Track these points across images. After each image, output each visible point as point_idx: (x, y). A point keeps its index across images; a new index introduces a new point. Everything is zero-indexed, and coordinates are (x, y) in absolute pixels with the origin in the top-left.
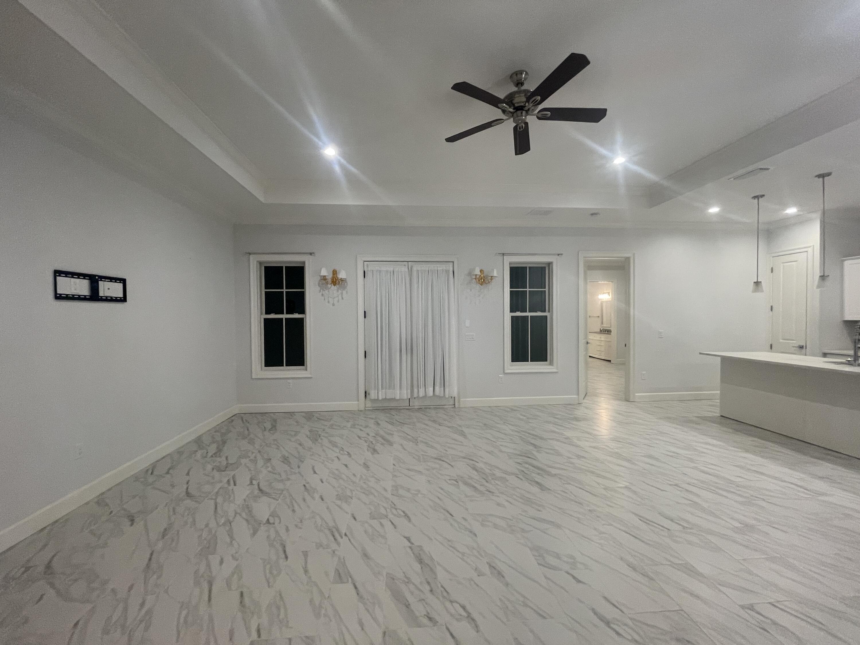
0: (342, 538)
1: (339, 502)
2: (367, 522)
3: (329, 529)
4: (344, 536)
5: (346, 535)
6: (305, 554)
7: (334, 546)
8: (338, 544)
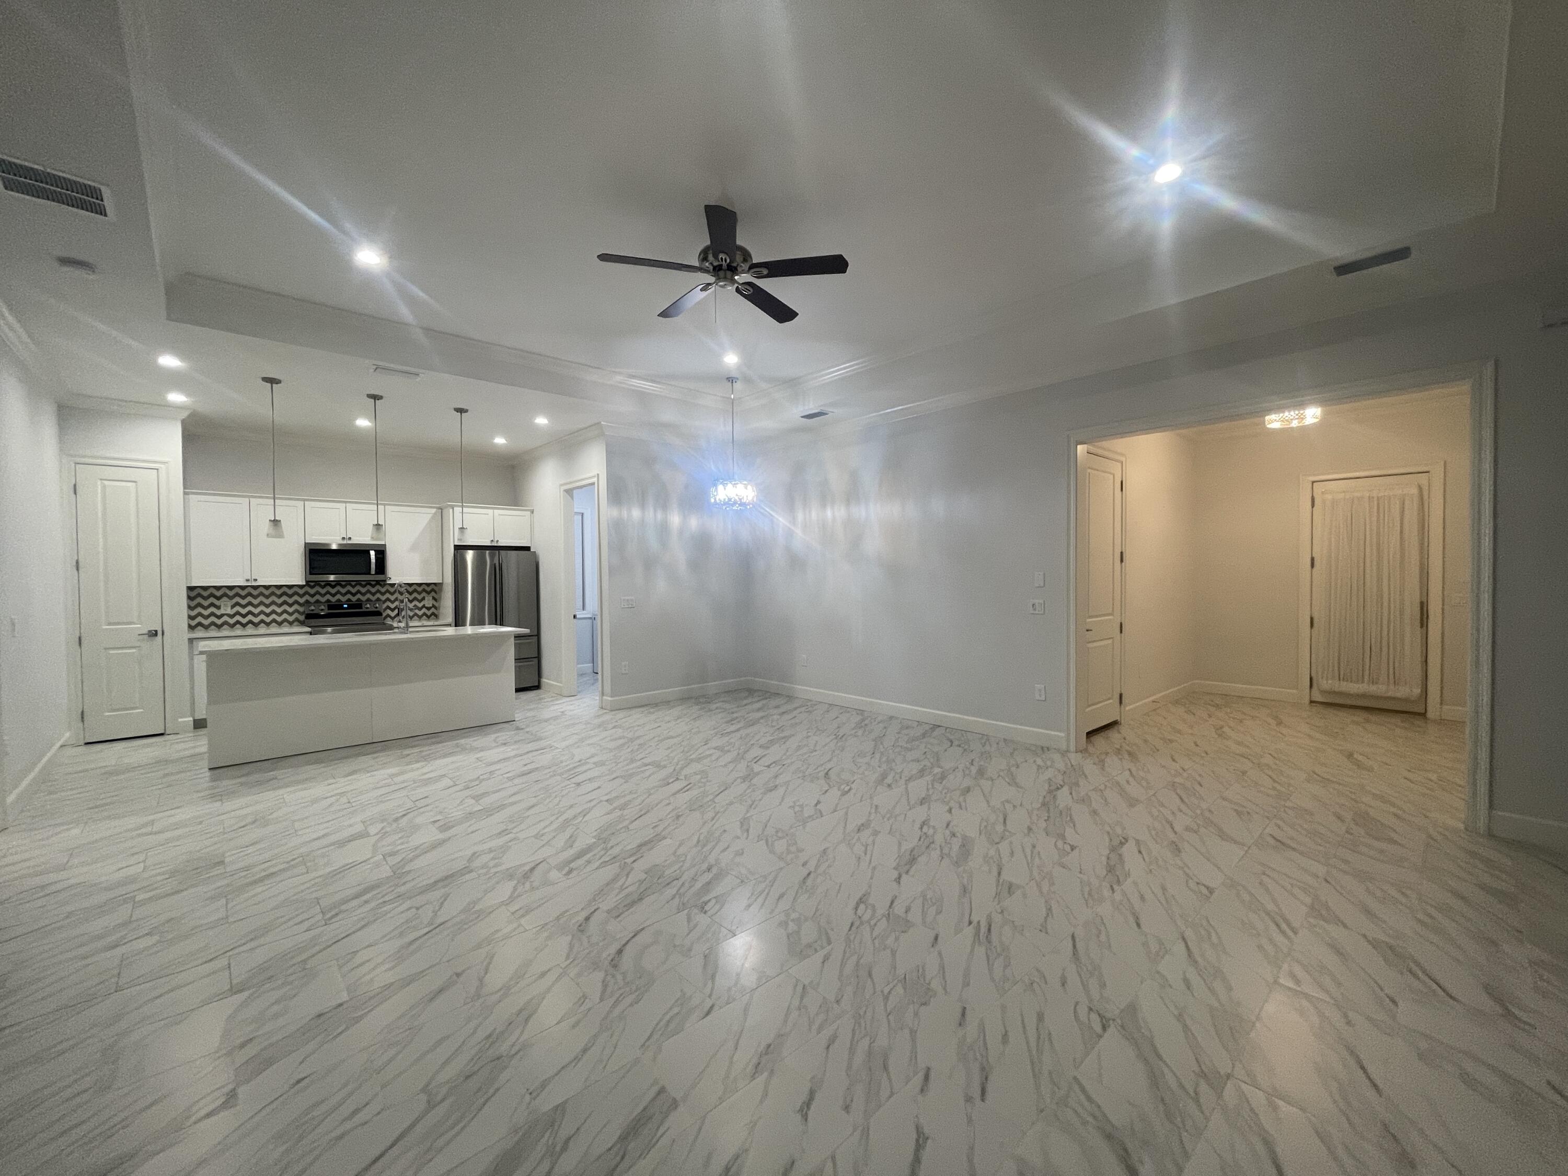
0: (979, 922)
1: (935, 985)
2: (924, 922)
3: (989, 942)
4: (975, 923)
5: (970, 923)
6: (1044, 929)
7: (997, 918)
8: (989, 917)
